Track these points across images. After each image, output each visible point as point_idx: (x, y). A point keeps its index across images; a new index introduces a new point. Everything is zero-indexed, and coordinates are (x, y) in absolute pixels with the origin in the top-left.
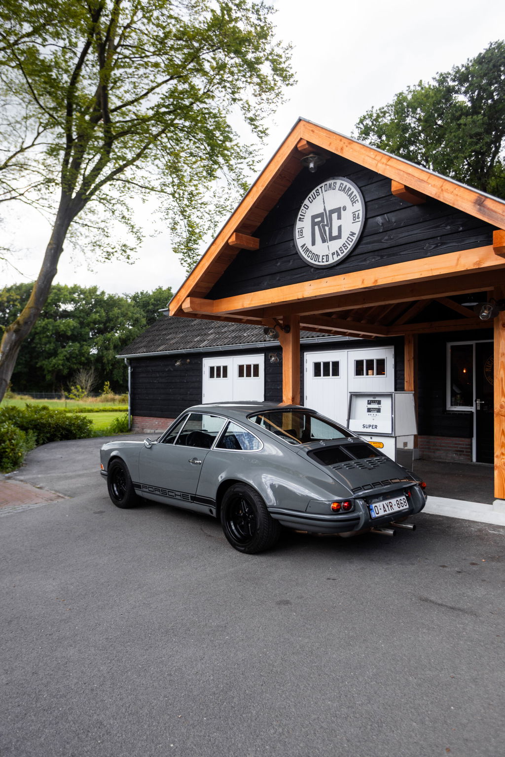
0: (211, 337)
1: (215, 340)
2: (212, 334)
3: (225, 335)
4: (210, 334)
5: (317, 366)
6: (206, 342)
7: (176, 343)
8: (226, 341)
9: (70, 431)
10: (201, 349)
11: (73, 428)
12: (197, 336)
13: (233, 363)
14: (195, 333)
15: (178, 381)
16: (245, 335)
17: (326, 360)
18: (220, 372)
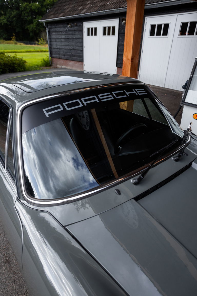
0: (88, 6)
1: (90, 8)
2: (89, 4)
3: (96, 4)
4: (87, 5)
5: (153, 27)
6: (85, 10)
7: (69, 11)
8: (96, 8)
9: (14, 67)
10: (82, 15)
11: (15, 65)
12: (80, 6)
13: (100, 25)
14: (80, 4)
15: (71, 37)
16: (108, 4)
17: (160, 23)
18: (93, 32)
